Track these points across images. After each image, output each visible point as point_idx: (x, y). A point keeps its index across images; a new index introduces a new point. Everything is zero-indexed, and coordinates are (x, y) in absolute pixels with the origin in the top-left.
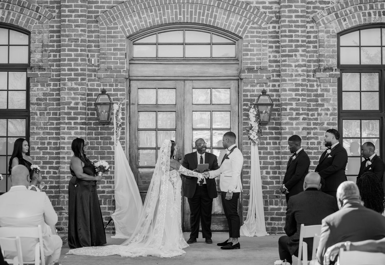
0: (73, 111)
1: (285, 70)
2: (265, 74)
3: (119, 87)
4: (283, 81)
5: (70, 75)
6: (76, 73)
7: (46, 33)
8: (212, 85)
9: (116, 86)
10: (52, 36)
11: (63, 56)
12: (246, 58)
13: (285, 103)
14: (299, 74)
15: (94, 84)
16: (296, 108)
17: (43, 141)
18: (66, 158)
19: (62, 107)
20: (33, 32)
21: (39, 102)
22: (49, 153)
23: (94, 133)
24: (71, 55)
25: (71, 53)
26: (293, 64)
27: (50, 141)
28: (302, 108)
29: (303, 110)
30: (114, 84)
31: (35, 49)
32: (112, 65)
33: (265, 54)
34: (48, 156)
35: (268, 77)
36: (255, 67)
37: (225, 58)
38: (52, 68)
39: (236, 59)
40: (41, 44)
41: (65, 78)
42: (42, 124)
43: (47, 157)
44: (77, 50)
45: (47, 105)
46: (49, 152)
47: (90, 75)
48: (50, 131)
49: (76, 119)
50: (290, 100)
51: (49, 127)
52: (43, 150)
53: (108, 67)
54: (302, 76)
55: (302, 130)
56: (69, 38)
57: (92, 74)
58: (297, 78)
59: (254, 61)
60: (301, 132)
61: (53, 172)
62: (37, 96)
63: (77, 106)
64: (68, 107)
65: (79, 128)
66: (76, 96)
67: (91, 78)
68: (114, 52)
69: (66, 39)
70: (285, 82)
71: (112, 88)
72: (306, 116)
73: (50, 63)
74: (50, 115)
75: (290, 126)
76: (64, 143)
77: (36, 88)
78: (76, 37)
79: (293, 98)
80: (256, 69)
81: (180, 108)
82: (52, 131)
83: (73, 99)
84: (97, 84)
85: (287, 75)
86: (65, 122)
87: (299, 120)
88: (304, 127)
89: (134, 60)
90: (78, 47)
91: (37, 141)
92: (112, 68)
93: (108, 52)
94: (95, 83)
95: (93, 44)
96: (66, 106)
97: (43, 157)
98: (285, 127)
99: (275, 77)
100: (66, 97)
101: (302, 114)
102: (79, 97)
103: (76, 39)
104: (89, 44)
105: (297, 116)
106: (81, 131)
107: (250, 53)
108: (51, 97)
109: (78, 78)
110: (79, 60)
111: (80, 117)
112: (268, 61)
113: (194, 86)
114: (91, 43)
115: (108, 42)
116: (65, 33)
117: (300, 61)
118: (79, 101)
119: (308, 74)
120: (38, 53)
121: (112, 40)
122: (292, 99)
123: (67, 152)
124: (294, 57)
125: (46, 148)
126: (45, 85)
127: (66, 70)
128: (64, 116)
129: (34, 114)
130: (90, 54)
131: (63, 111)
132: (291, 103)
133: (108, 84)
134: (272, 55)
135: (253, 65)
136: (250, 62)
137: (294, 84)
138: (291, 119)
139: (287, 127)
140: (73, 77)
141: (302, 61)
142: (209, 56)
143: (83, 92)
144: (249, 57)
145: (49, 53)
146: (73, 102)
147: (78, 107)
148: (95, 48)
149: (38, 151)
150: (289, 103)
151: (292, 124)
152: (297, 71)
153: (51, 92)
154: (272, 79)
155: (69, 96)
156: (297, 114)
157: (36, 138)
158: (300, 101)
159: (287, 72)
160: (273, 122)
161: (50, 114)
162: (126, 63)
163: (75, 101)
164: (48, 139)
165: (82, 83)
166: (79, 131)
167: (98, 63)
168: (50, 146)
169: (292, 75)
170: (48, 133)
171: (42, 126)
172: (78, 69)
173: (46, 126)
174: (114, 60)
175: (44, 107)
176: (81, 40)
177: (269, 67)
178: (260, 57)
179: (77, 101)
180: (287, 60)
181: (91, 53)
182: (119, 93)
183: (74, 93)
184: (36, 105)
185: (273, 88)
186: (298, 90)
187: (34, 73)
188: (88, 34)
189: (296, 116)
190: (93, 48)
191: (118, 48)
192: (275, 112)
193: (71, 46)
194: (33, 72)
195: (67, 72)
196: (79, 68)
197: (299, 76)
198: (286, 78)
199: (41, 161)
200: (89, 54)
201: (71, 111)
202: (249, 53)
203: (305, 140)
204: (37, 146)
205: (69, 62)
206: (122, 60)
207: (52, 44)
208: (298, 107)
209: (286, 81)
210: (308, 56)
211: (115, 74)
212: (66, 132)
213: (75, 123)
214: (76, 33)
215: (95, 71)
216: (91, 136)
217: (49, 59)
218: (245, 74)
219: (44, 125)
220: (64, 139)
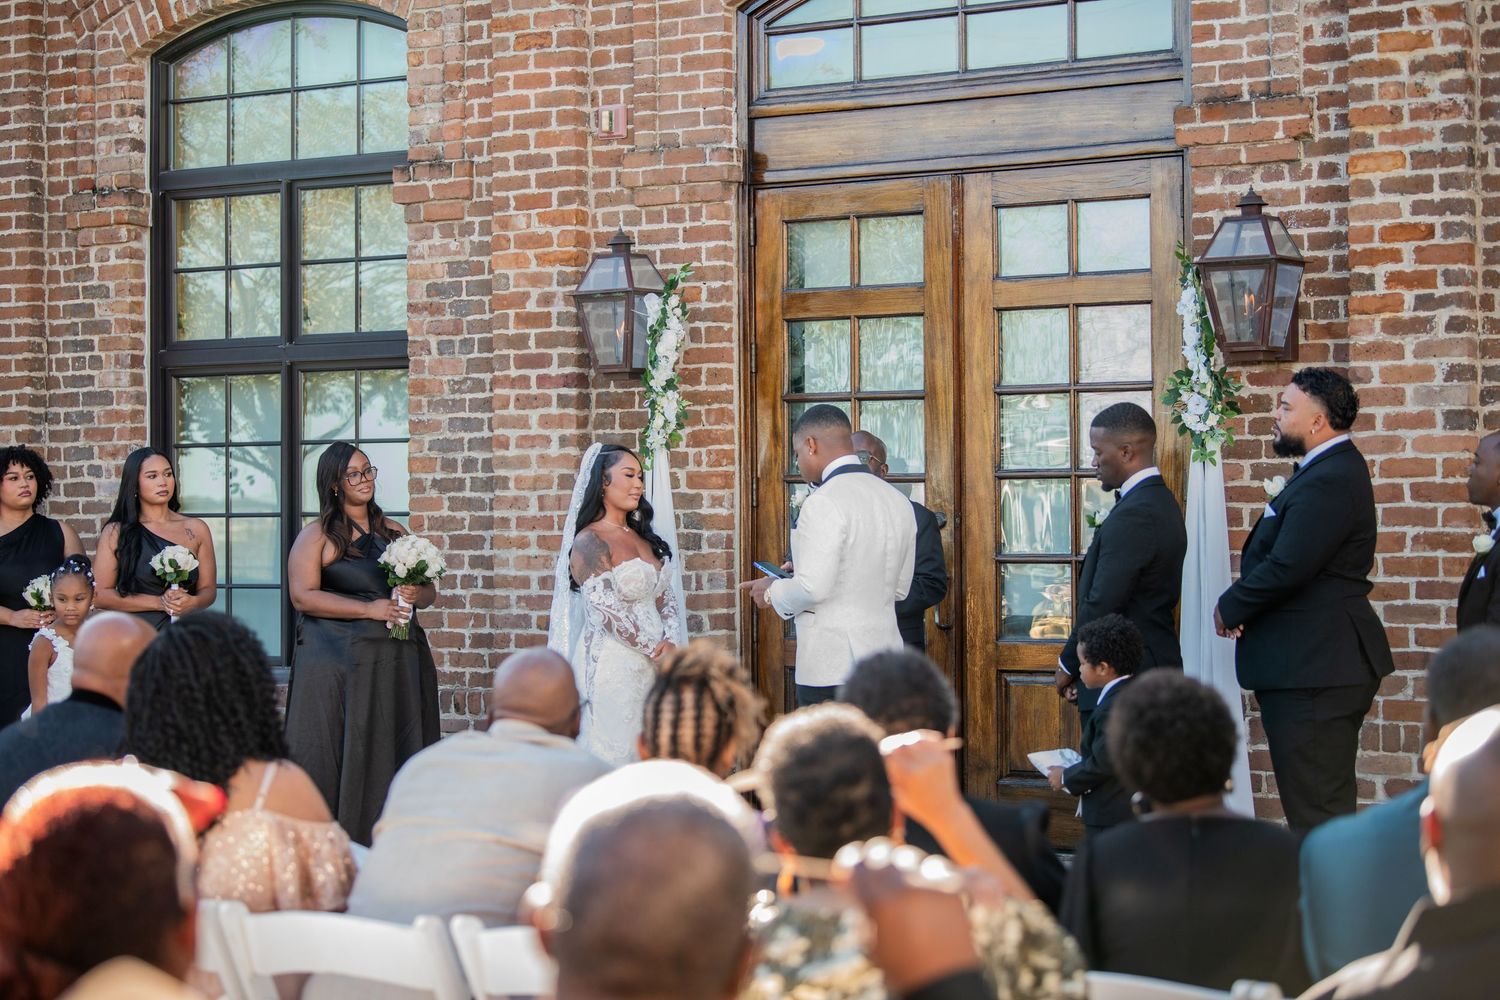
0: (533, 332)
1: (1366, 93)
2: (1280, 120)
3: (703, 220)
4: (1358, 146)
5: (524, 182)
6: (545, 174)
7: (451, 19)
8: (1074, 185)
9: (693, 219)
10: (476, 33)
11: (499, 110)
12: (1203, 50)
13: (1365, 250)
14: (1432, 106)
15: (618, 213)
16: (1415, 272)
17: (451, 455)
18: (513, 524)
19: (497, 317)
20: (413, 21)
21: (436, 299)
22: (469, 504)
23: (617, 417)
24: (524, 102)
25: (524, 92)
26: (1403, 59)
27: (474, 454)
28: (1446, 273)
29: (1448, 283)
30: (686, 207)
31: (422, 88)
32: (679, 131)
33: (1288, 23)
34: (464, 514)
35: (1296, 132)
36: (1245, 89)
37: (1126, 60)
38: (476, 159)
39: (1173, 59)
40: (441, 67)
41: (507, 198)
42: (446, 387)
43: (463, 519)
44: (544, 80)
45: (461, 309)
46: (469, 499)
47: (602, 180)
48: (473, 415)
49: (542, 361)
50: (1389, 234)
51: (470, 400)
52: (450, 490)
53: (664, 141)
54: (1444, 115)
55: (1445, 380)
56: (518, 32)
57: (608, 174)
58: (1424, 125)
59: (1238, 61)
60: (1442, 389)
61: (484, 577)
62: (427, 278)
63: (546, 310)
64: (517, 314)
65: (555, 400)
66: (543, 270)
67: (605, 190)
68: (686, 74)
69: (508, 39)
70: (1364, 151)
71: (680, 226)
72: (1461, 312)
73: (469, 140)
74: (471, 352)
75: (1389, 363)
76: (505, 463)
77: (426, 243)
78: (543, 26)
79: (1401, 225)
80: (1246, 97)
81: (939, 300)
82: (479, 415)
83: (536, 280)
84: (627, 214)
85: (1374, 116)
86: (507, 377)
87: (1432, 329)
88: (1452, 366)
89: (767, 101)
90: (547, 67)
91: (433, 454)
92: (680, 141)
93: (663, 75)
94: (622, 209)
95: (611, 49)
96: (511, 312)
97: (452, 519)
98: (1367, 369)
99: (1336, 129)
100: (511, 273)
101: (1444, 302)
102: (554, 270)
103: (540, 35)
104: (598, 48)
105: (1422, 314)
106: (562, 411)
107: (1222, 26)
108: (475, 278)
109: (550, 194)
110: (553, 120)
111: (560, 355)
112: (1297, 54)
113: (1000, 195)
114: (605, 45)
115: (662, 34)
116: (504, 15)
117: (1436, 39)
118: (554, 288)
119: (1487, 99)
120: (432, 105)
121: (677, 24)
122: (1398, 231)
123: (516, 499)
124: (1406, 27)
125: (460, 485)
126: (456, 232)
127: (512, 164)
128: (505, 352)
129: (422, 349)
130: (603, 91)
131: (502, 331)
132: (1392, 249)
133: (665, 212)
134: (1317, 23)
135: (1234, 82)
136: (1222, 67)
137: (1408, 157)
138: (1392, 327)
139: (1375, 366)
140: (533, 190)
141: (1444, 42)
142: (1062, 54)
143: (565, 252)
144: (1213, 43)
145: (466, 99)
146: (535, 293)
147: (549, 313)
148: (618, 66)
149: (434, 494)
150: (1385, 250)
151: (1398, 351)
152: (1420, 90)
153: (475, 259)
154: (1322, 140)
155: (519, 271)
156: (1423, 302)
157: (427, 446)
158: (1438, 239)
159: (1376, 102)
160: (1326, 346)
161: (473, 346)
162: (734, 116)
163: (540, 291)
164: (466, 446)
165: (563, 213)
166: (554, 410)
167: (630, 127)
168: (474, 475)
169: (1395, 115)
170: (468, 425)
171: (448, 395)
172: (549, 155)
173: (457, 396)
174: (684, 107)
175: (453, 317)
176: (560, 34)
177: (1306, 84)
178: (1265, 36)
179: (547, 289)
180: (1376, 41)
181: (606, 87)
182: (705, 245)
183: (537, 257)
184: (426, 313)
185: (1324, 183)
186: (1424, 184)
187: (414, 184)
188: (595, 9)
189: (1415, 309)
190: (613, 66)
191: (699, 57)
192: (1334, 298)
193: (526, 67)
194: (411, 183)
195: (513, 173)
196: (553, 151)
197: (1432, 115)
198: (1369, 130)
199: (445, 535)
200: (599, 89)
201: (527, 331)
202: (1216, 23)
203: (1461, 428)
204: (430, 477)
205: (519, 132)
206: (715, 105)
207: (473, 62)
208: (1425, 267)
209: (1371, 145)
210: (1489, 12)
211: (684, 167)
212: (511, 416)
213: (543, 381)
214: (543, 10)
215: (617, 159)
216: (608, 431)
217: (465, 124)
218: (1192, 125)
219: (454, 392)
220: (507, 447)
